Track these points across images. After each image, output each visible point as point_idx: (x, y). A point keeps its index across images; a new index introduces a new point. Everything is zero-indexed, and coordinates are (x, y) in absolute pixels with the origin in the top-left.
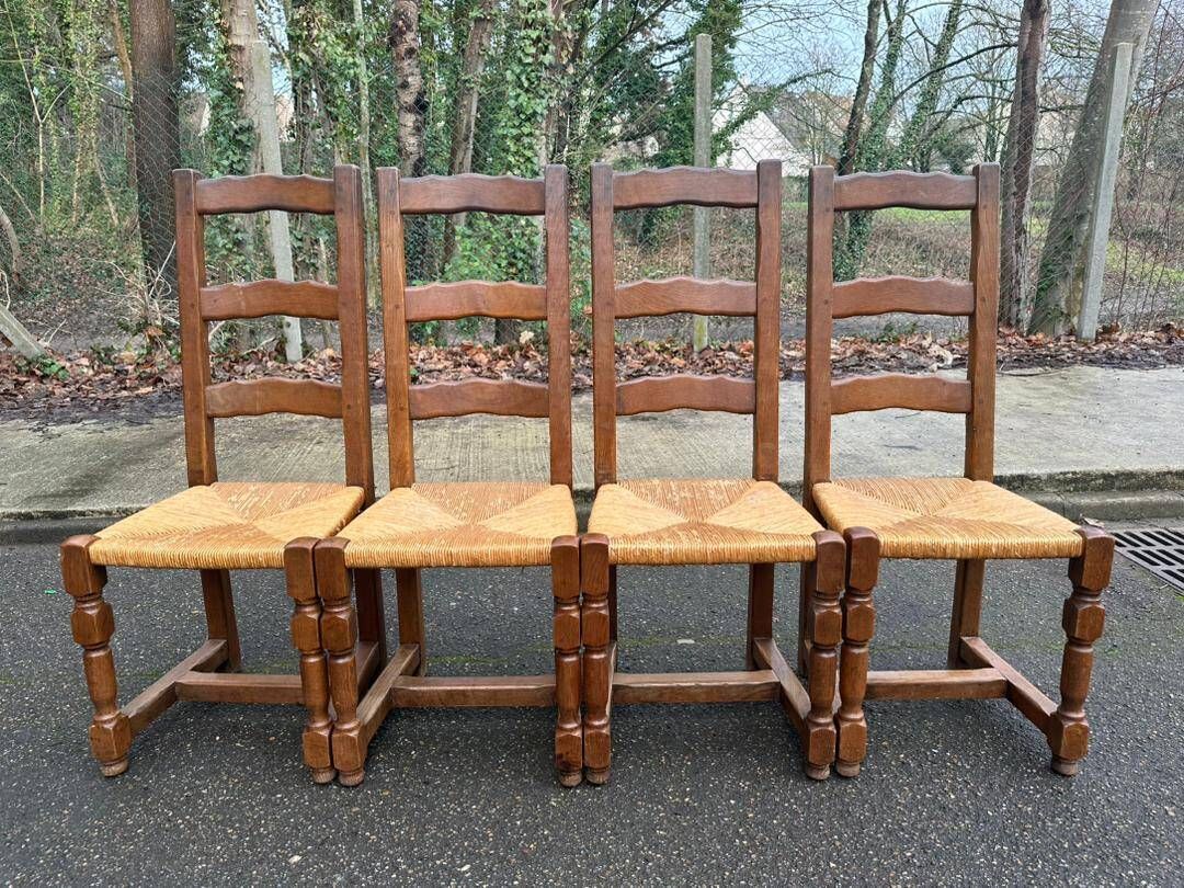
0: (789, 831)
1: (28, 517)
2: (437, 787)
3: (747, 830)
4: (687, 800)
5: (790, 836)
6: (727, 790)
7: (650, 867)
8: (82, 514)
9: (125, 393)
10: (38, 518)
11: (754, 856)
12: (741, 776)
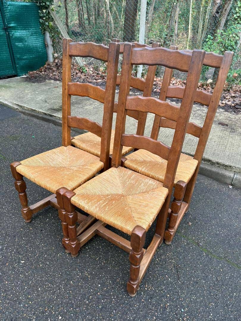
0: (103, 307)
1: (45, 114)
2: (42, 233)
3: (92, 298)
4: (89, 276)
5: (101, 309)
6: (103, 280)
7: (58, 292)
8: (55, 116)
9: (95, 81)
10: (47, 115)
11: (84, 308)
12: (112, 278)
